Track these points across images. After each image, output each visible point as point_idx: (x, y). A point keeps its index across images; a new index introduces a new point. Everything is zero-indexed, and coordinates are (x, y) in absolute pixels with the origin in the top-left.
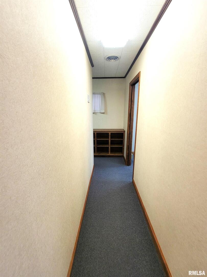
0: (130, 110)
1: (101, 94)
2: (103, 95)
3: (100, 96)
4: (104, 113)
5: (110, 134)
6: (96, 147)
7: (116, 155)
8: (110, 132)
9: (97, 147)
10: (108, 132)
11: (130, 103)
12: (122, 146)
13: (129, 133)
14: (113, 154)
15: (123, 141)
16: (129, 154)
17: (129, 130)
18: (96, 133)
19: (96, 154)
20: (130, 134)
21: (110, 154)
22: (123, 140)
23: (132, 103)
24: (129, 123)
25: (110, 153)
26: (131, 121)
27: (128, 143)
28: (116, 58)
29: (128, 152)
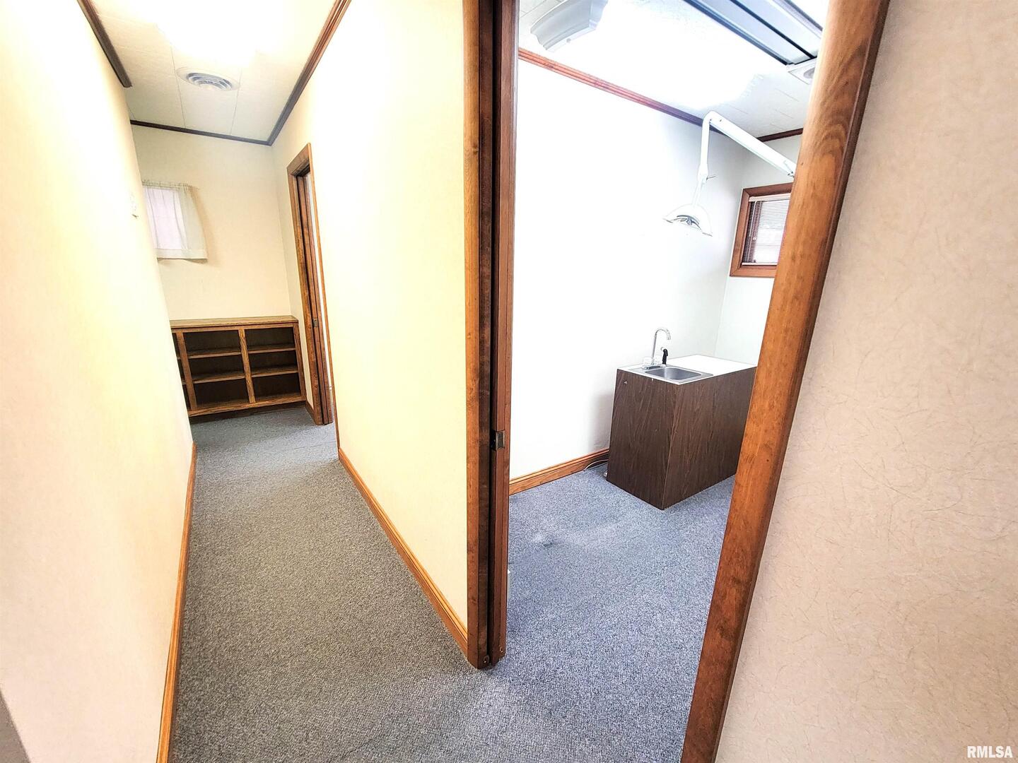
0: (302, 252)
1: (178, 190)
2: (189, 195)
3: (176, 195)
4: (203, 261)
5: (242, 334)
6: (190, 387)
7: (279, 401)
8: (243, 328)
9: (194, 384)
10: (236, 328)
11: (299, 230)
12: (295, 372)
13: (310, 323)
14: (267, 402)
15: (298, 352)
16: (320, 390)
17: (310, 315)
18: (180, 334)
19: (195, 412)
20: (313, 327)
21: (253, 403)
22: (295, 351)
23: (305, 230)
24: (307, 294)
25: (252, 399)
26: (312, 288)
27: (313, 355)
28: (223, 84)
29: (316, 383)
